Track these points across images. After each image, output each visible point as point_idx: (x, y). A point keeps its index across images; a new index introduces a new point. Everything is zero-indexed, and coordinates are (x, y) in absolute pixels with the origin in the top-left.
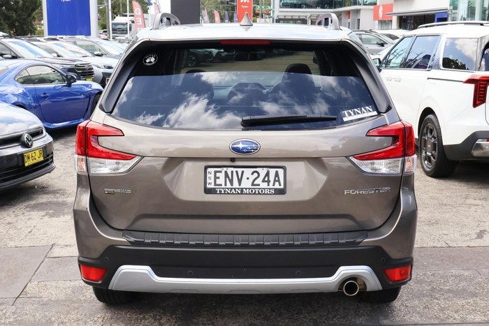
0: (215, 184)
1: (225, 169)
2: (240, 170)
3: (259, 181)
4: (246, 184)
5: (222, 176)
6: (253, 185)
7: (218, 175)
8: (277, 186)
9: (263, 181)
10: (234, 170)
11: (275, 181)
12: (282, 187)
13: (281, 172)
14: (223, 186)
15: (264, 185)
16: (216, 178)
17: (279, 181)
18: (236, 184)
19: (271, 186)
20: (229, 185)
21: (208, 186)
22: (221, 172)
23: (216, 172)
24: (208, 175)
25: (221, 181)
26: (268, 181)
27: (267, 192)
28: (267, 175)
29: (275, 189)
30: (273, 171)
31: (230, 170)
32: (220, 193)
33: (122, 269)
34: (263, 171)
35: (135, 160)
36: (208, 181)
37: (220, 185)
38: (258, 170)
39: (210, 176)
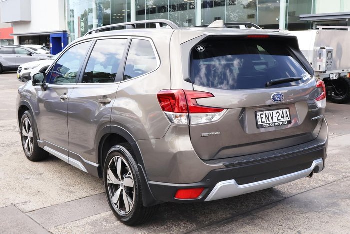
0: (262, 122)
1: (265, 112)
2: (271, 112)
3: (280, 118)
4: (275, 120)
5: (264, 116)
6: (278, 120)
7: (262, 116)
8: (288, 119)
9: (282, 117)
10: (269, 112)
11: (287, 116)
12: (289, 120)
13: (288, 110)
14: (266, 123)
15: (282, 119)
16: (262, 118)
17: (288, 116)
18: (271, 121)
19: (285, 120)
20: (268, 122)
21: (259, 124)
22: (263, 114)
23: (261, 114)
24: (258, 117)
25: (264, 120)
26: (284, 117)
27: (284, 123)
28: (283, 113)
29: (288, 121)
30: (285, 111)
31: (267, 112)
32: (266, 127)
33: (220, 185)
34: (280, 111)
35: (224, 111)
36: (259, 120)
37: (264, 122)
38: (279, 111)
39: (259, 117)
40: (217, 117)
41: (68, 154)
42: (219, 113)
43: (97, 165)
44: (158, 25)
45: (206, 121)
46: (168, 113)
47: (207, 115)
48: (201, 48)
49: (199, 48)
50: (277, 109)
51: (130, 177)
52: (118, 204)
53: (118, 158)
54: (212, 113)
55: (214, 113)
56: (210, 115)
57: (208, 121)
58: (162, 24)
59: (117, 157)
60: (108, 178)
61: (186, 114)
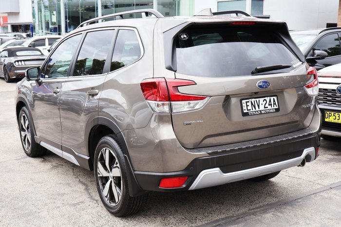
0: (248, 110)
1: (250, 100)
2: (258, 100)
3: (267, 105)
4: (262, 108)
5: (249, 104)
6: (265, 108)
8: (275, 107)
9: (269, 105)
10: (255, 100)
12: (277, 107)
13: (275, 98)
14: (252, 110)
15: (269, 107)
16: (247, 106)
17: (275, 104)
18: (257, 109)
19: (273, 108)
20: (254, 110)
21: (245, 111)
22: (249, 102)
23: (246, 102)
25: (250, 107)
26: (271, 105)
27: (272, 111)
28: (270, 101)
29: (275, 109)
30: (272, 98)
31: (253, 100)
32: (251, 115)
33: (204, 173)
34: (268, 99)
35: (207, 99)
36: (245, 108)
37: (250, 110)
38: (266, 98)
39: (244, 105)
40: (199, 105)
41: (62, 148)
42: (201, 101)
43: (88, 158)
44: (143, 14)
45: (188, 109)
46: (149, 101)
47: (189, 104)
48: (184, 36)
49: (182, 37)
50: (264, 97)
51: (117, 167)
52: (108, 196)
53: (106, 149)
54: (195, 101)
55: (197, 101)
56: (193, 102)
57: (190, 109)
58: (147, 14)
59: (104, 149)
60: (98, 171)
61: (167, 102)
